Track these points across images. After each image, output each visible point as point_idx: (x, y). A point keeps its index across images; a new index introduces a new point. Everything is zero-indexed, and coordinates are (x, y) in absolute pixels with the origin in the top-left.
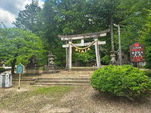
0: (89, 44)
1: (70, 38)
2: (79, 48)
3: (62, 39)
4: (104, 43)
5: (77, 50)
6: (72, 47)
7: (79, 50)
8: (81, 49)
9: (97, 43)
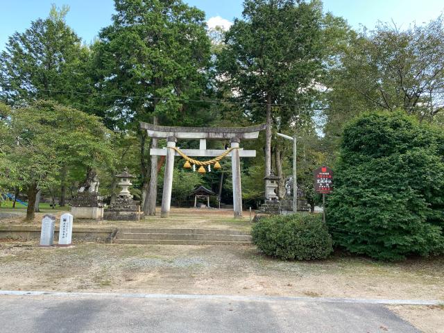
0: (218, 153)
1: (171, 134)
2: (194, 161)
3: (150, 133)
4: (252, 154)
5: (187, 164)
6: (176, 157)
7: (194, 166)
8: (198, 162)
9: (236, 152)
